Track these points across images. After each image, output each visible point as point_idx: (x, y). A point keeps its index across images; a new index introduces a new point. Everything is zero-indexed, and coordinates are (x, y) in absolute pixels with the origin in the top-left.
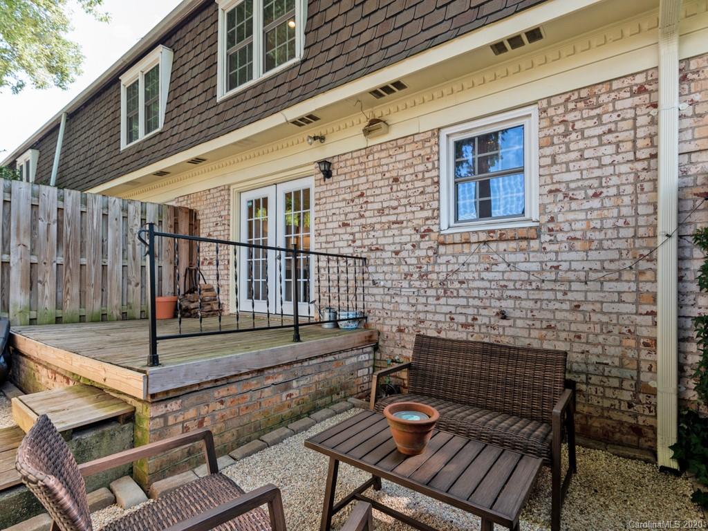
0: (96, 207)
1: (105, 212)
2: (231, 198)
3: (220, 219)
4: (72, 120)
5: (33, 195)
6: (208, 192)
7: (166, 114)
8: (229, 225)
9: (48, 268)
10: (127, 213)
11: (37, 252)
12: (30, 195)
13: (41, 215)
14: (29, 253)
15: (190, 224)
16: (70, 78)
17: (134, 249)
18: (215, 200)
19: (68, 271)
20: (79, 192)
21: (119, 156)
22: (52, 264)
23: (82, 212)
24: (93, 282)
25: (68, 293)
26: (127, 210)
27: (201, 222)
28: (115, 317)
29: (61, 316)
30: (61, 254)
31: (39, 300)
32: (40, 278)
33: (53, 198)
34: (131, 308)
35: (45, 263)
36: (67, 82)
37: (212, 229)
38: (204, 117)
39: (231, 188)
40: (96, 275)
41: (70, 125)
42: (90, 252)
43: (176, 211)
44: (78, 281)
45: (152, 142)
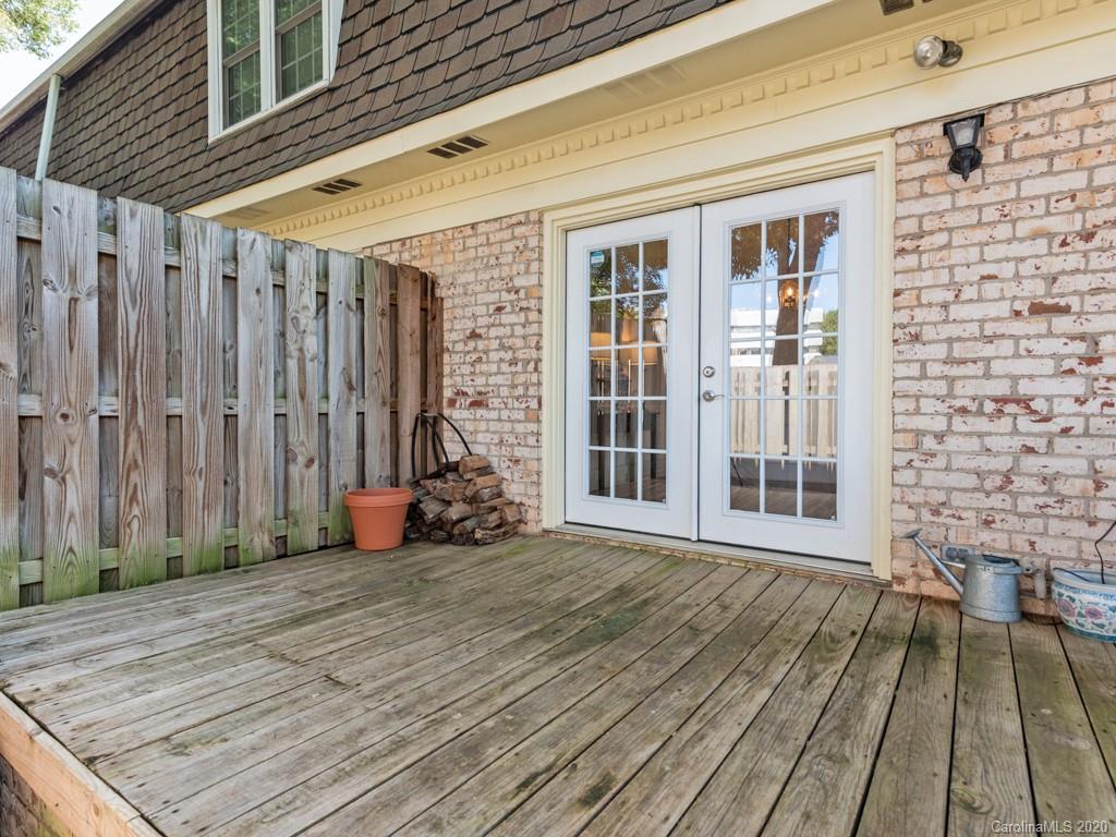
0: (205, 255)
1: (229, 272)
2: (546, 244)
3: (513, 296)
4: (74, 92)
5: (22, 209)
6: (469, 231)
7: (340, 45)
8: (540, 311)
9: (75, 430)
10: (284, 276)
11: (38, 382)
12: (12, 208)
13: (50, 271)
14: (12, 387)
15: (422, 309)
16: (52, 34)
17: (302, 370)
18: (496, 250)
19: (134, 436)
20: (159, 211)
21: (205, 155)
22: (85, 419)
23: (168, 267)
24: (202, 463)
25: (133, 499)
26: (284, 268)
27: (447, 304)
28: (259, 555)
29: (114, 565)
30: (110, 385)
31: (50, 528)
32: (51, 461)
33: (85, 219)
34: (296, 523)
35: (65, 416)
36: (48, 42)
37: (482, 321)
38: (477, 33)
39: (547, 218)
40: (208, 444)
41: (69, 102)
42: (192, 380)
43: (395, 273)
44: (163, 465)
45: (302, 114)
